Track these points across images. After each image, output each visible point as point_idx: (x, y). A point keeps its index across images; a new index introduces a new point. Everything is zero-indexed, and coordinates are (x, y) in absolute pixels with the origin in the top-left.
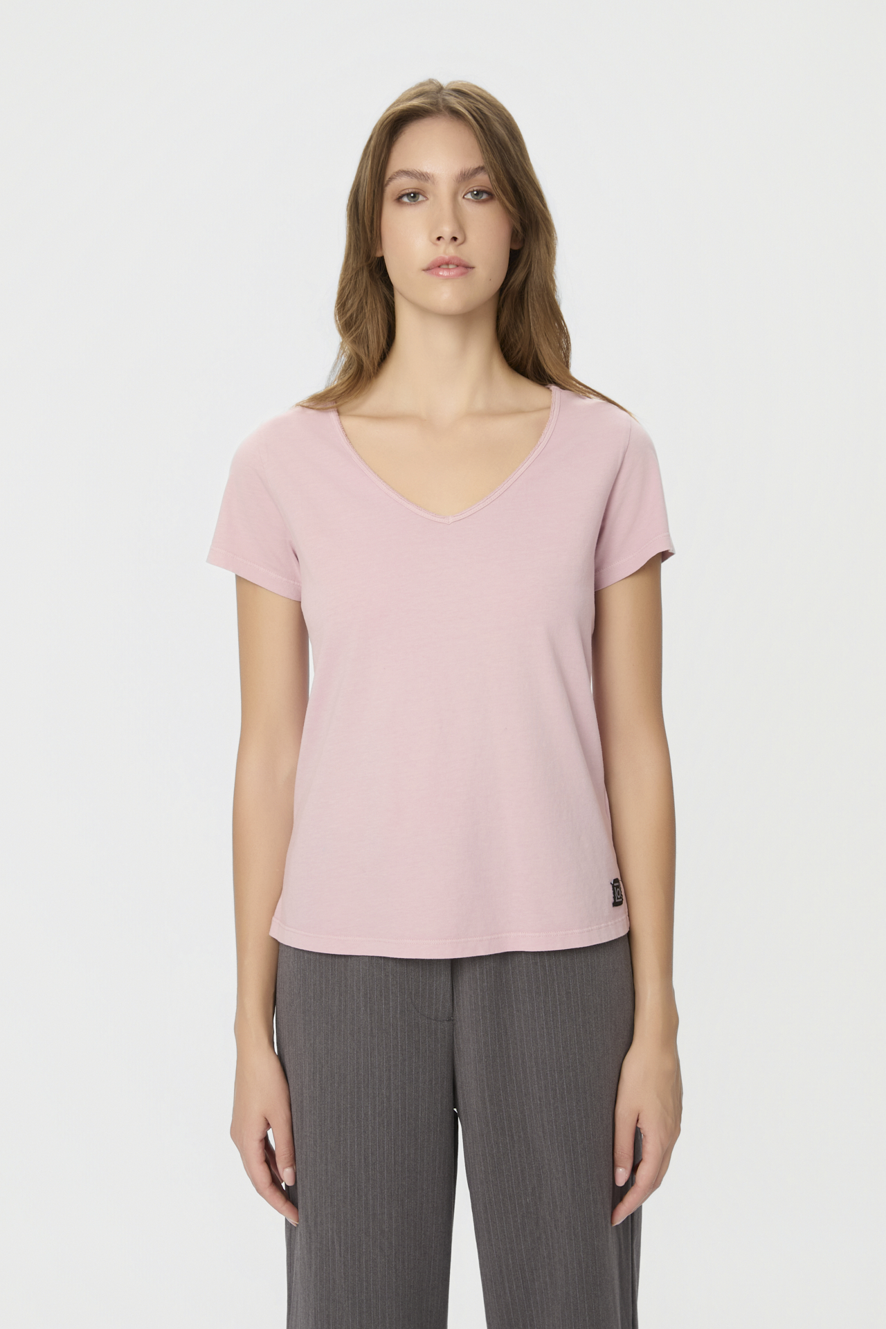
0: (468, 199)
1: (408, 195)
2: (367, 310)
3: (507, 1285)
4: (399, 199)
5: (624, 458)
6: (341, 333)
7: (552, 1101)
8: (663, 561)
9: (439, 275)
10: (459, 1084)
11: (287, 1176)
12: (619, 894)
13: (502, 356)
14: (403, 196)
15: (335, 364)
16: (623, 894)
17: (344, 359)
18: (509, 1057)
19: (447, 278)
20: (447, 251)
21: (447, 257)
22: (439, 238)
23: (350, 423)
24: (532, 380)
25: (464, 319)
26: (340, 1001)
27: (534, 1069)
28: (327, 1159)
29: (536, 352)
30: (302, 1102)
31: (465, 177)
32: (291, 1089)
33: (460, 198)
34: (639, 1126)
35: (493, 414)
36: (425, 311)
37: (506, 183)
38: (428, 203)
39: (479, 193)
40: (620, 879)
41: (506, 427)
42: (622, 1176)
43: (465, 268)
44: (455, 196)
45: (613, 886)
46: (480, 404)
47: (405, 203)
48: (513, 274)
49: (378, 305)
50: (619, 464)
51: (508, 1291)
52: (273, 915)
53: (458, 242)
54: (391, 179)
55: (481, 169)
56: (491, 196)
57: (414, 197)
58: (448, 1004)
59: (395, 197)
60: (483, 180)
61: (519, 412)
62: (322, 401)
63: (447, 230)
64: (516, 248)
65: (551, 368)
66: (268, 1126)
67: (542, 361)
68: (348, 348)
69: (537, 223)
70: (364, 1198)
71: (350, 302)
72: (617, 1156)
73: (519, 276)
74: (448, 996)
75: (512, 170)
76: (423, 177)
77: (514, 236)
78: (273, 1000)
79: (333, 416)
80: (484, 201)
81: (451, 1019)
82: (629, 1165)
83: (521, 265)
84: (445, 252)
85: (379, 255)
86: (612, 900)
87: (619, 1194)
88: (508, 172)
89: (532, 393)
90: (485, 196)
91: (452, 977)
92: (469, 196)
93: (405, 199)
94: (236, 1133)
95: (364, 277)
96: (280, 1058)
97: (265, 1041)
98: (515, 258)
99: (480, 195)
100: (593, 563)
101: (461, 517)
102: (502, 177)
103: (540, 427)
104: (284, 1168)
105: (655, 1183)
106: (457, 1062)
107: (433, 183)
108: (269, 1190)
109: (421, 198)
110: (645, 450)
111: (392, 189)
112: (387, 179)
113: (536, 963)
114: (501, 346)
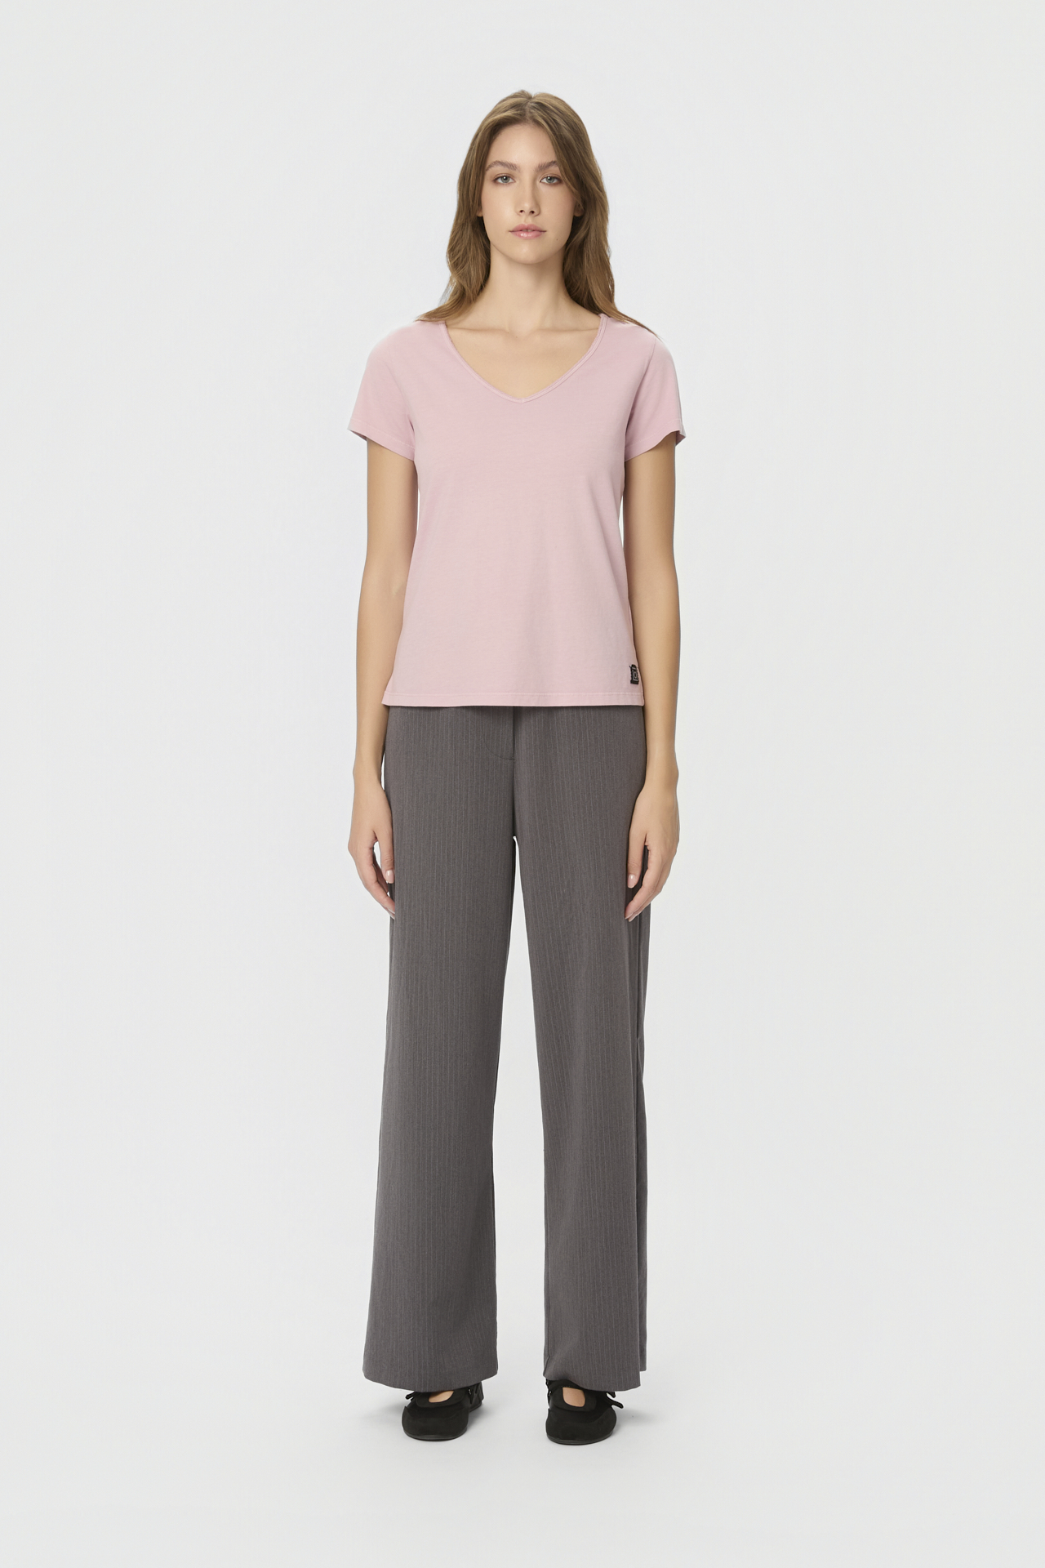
0: (544, 183)
1: (502, 177)
2: (470, 255)
3: (547, 956)
4: (495, 180)
5: (649, 364)
6: (450, 269)
7: (582, 816)
8: (677, 444)
9: (520, 236)
10: (517, 808)
11: (388, 876)
12: (636, 676)
13: (565, 290)
14: (498, 178)
15: (446, 291)
16: (639, 677)
17: (451, 290)
18: (553, 784)
19: (526, 239)
20: (527, 221)
21: (526, 224)
22: (521, 211)
23: (455, 333)
24: (586, 308)
25: (538, 267)
26: (433, 742)
27: (571, 793)
28: (420, 858)
29: (589, 292)
30: (402, 820)
31: (542, 168)
32: (393, 813)
33: (538, 182)
34: (646, 844)
35: (556, 330)
36: (511, 261)
37: (571, 173)
38: (516, 184)
39: (551, 178)
40: (637, 666)
41: (565, 339)
42: (633, 880)
43: (540, 231)
44: (534, 181)
45: (631, 669)
46: (548, 324)
47: (500, 183)
48: (575, 235)
49: (479, 251)
50: (645, 367)
51: (548, 962)
52: (385, 689)
53: (535, 214)
54: (490, 166)
55: (553, 163)
56: (560, 181)
57: (506, 179)
58: (511, 747)
59: (493, 178)
60: (555, 170)
61: (576, 330)
62: (434, 316)
63: (527, 206)
64: (577, 215)
65: (599, 301)
66: (376, 839)
67: (593, 296)
68: (454, 280)
69: (595, 200)
70: (446, 885)
71: (457, 248)
72: (629, 865)
73: (581, 234)
74: (511, 739)
75: (575, 162)
76: (512, 166)
77: (576, 208)
78: (383, 749)
79: (442, 327)
80: (555, 184)
81: (512, 758)
82: (638, 872)
83: (583, 227)
84: (525, 221)
85: (480, 215)
86: (630, 678)
87: (631, 893)
88: (572, 165)
89: (587, 318)
90: (555, 181)
91: (514, 725)
92: (545, 181)
93: (500, 181)
94: (353, 848)
95: (469, 231)
96: (387, 792)
97: (375, 778)
98: (577, 223)
99: (553, 180)
100: (624, 441)
101: (531, 399)
102: (568, 168)
103: (591, 340)
104: (386, 871)
105: (657, 888)
106: (516, 792)
107: (519, 171)
108: (375, 886)
109: (511, 180)
110: (666, 360)
111: (491, 172)
112: (487, 166)
113: (574, 715)
114: (566, 285)
